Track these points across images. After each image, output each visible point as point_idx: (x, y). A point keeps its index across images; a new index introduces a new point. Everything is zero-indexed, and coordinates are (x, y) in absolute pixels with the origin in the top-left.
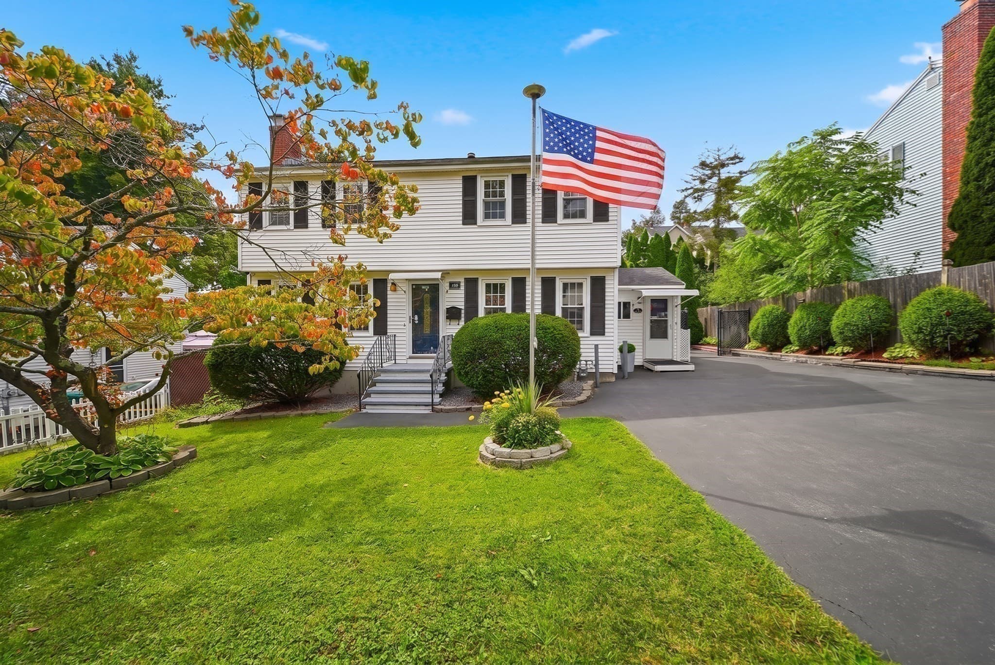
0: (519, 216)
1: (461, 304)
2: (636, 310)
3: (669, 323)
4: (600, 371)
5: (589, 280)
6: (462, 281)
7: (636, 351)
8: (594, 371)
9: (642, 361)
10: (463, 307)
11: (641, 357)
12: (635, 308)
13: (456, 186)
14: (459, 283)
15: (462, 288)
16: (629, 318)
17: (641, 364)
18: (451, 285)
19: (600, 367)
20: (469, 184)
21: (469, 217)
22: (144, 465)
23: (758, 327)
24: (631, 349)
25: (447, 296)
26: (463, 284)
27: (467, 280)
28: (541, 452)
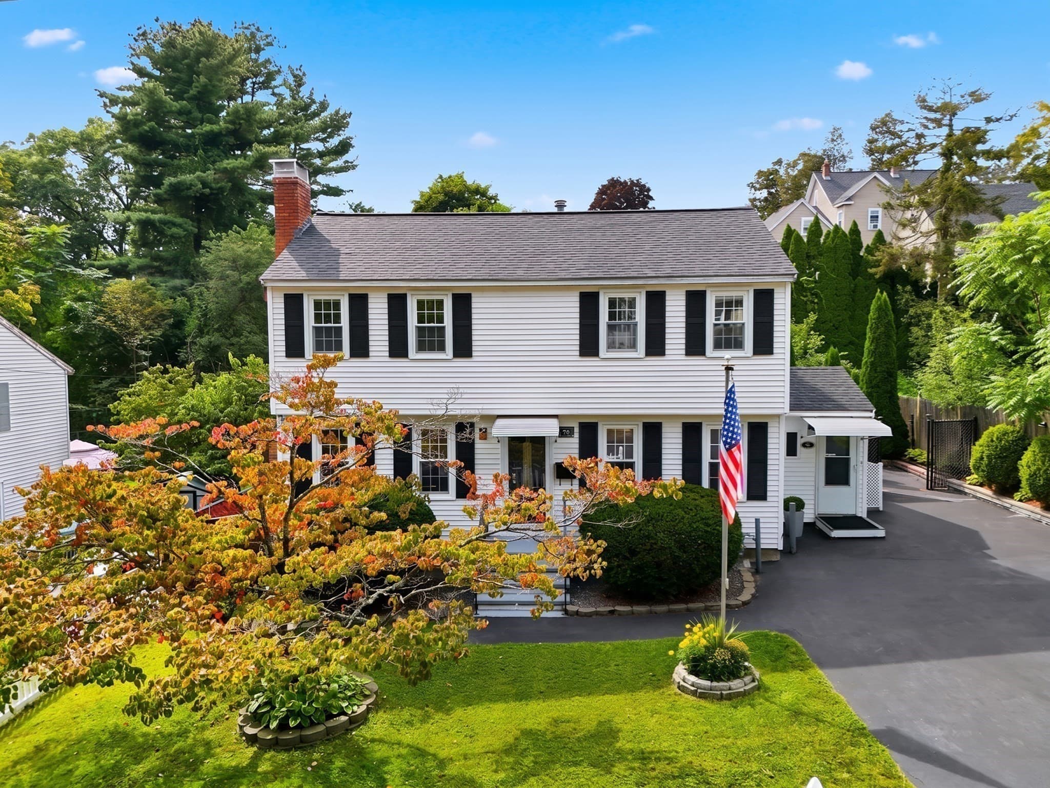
0: (656, 346)
2: (804, 445)
3: (852, 463)
4: (762, 546)
5: (746, 425)
6: (576, 427)
7: (806, 506)
8: (754, 546)
9: (813, 516)
11: (812, 511)
12: (803, 441)
13: (571, 306)
14: (571, 430)
15: (576, 435)
16: (795, 455)
17: (812, 521)
18: (562, 431)
19: (762, 541)
20: (589, 302)
21: (589, 347)
23: (982, 458)
24: (800, 505)
25: (555, 445)
26: (576, 430)
27: (583, 427)
28: (737, 685)
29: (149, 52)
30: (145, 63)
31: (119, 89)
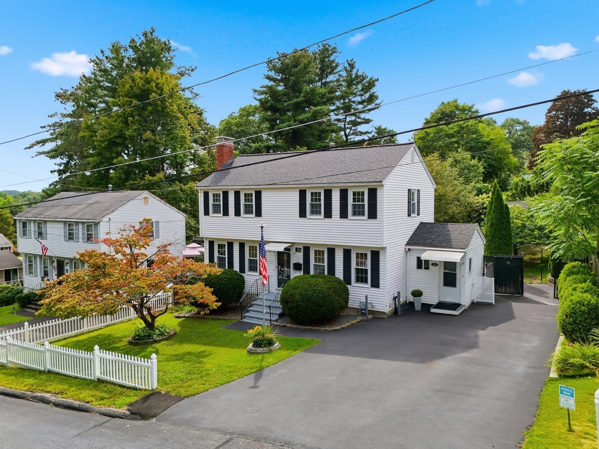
0: (328, 214)
1: (301, 262)
2: (433, 264)
3: (458, 276)
5: (370, 252)
6: (302, 248)
10: (302, 263)
11: (437, 299)
12: (432, 262)
13: (296, 196)
14: (300, 249)
15: (302, 251)
16: (428, 269)
17: (434, 304)
18: (297, 250)
20: (303, 194)
21: (303, 214)
22: (162, 336)
25: (295, 255)
27: (304, 247)
29: (274, 68)
30: (272, 74)
31: (262, 87)
